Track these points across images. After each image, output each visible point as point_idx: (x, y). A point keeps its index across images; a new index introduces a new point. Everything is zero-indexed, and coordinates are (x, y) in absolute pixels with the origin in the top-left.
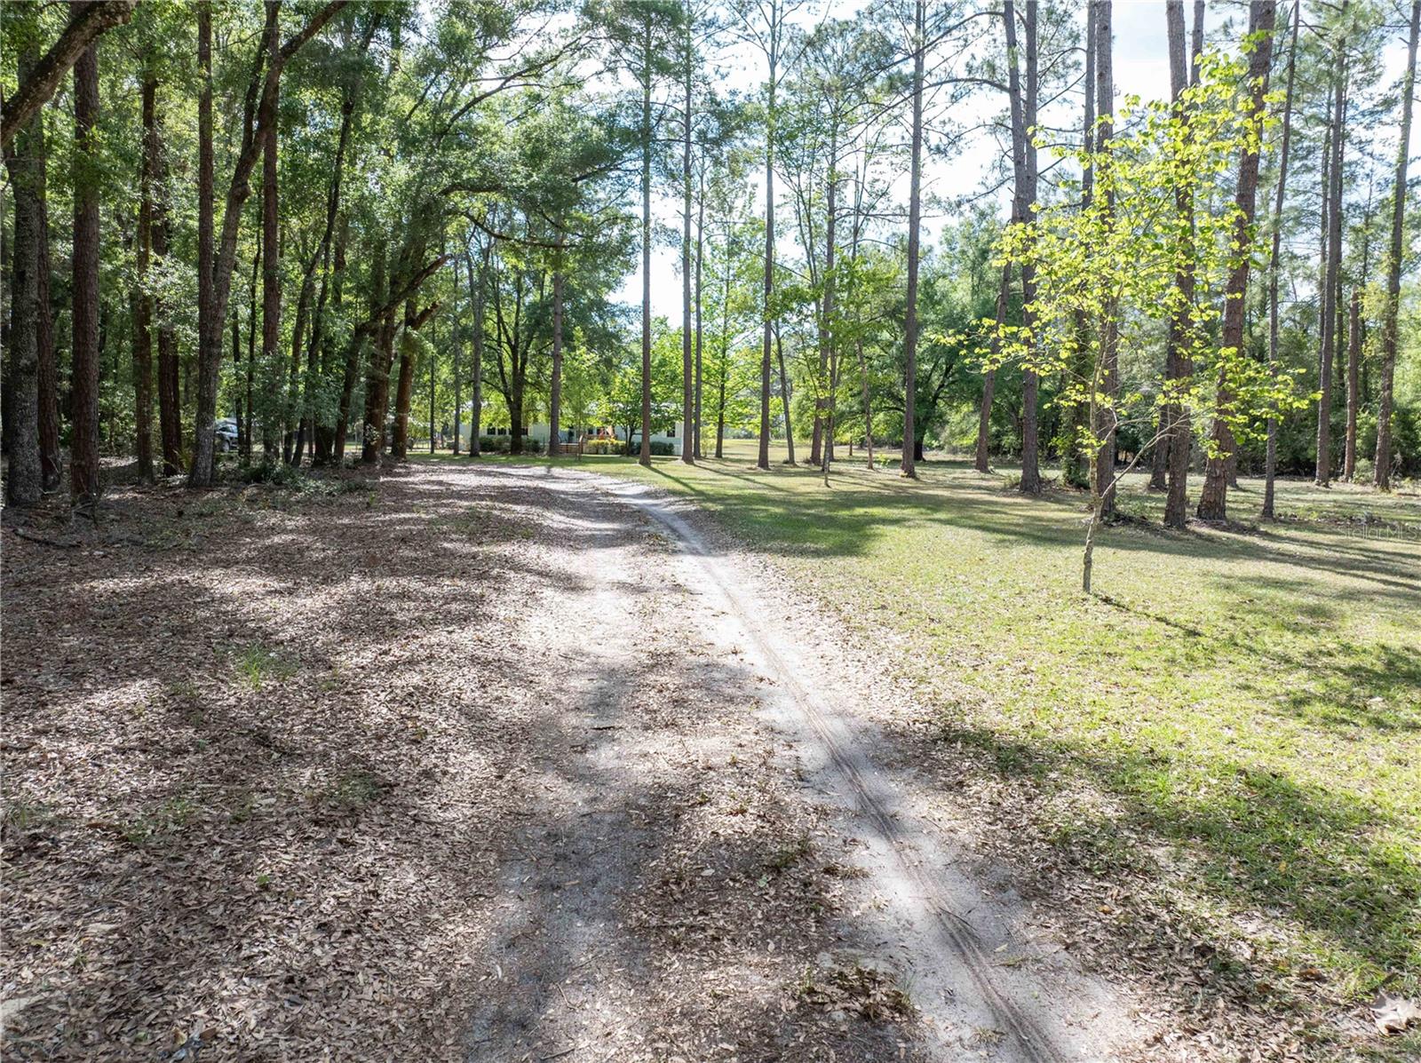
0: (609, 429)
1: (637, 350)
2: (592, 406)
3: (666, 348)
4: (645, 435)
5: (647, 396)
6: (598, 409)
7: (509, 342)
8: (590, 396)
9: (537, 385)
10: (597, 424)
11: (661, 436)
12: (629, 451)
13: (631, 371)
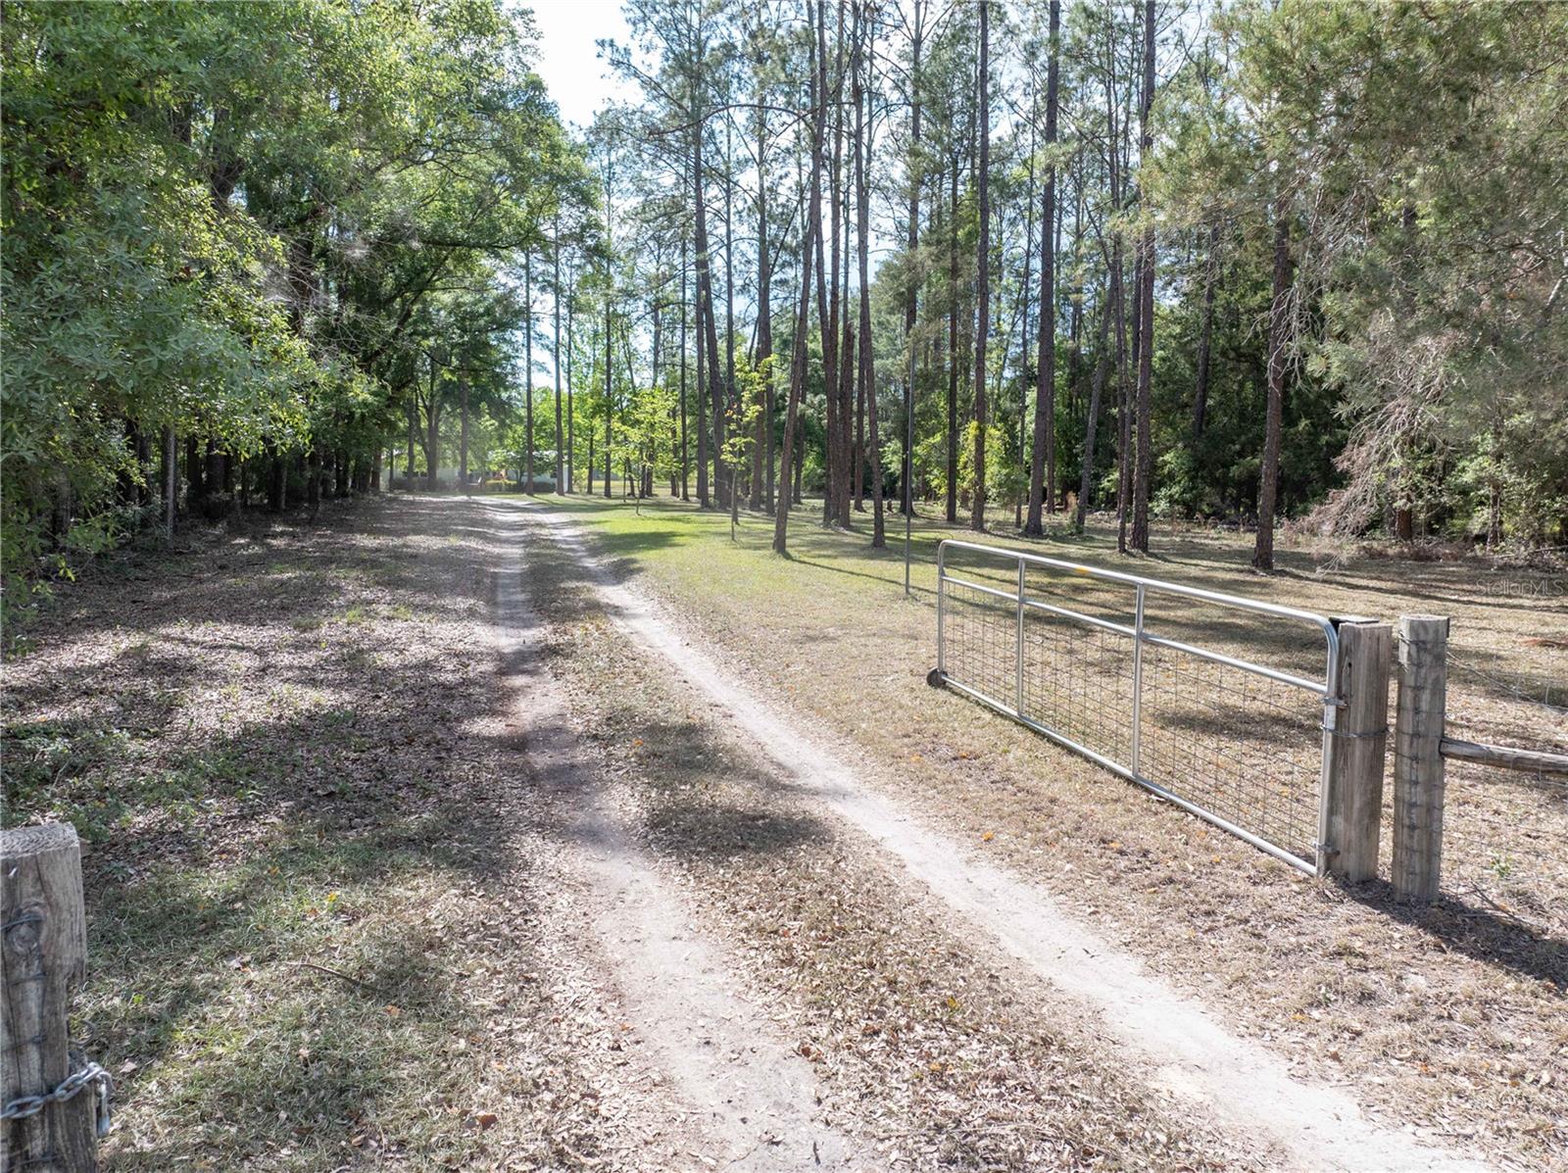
0: (503, 472)
1: (523, 412)
2: (491, 455)
3: (544, 410)
4: (530, 477)
5: (530, 446)
6: (496, 455)
7: (425, 406)
8: (492, 448)
9: (446, 438)
10: (495, 468)
11: (546, 477)
12: (518, 489)
13: (520, 429)
